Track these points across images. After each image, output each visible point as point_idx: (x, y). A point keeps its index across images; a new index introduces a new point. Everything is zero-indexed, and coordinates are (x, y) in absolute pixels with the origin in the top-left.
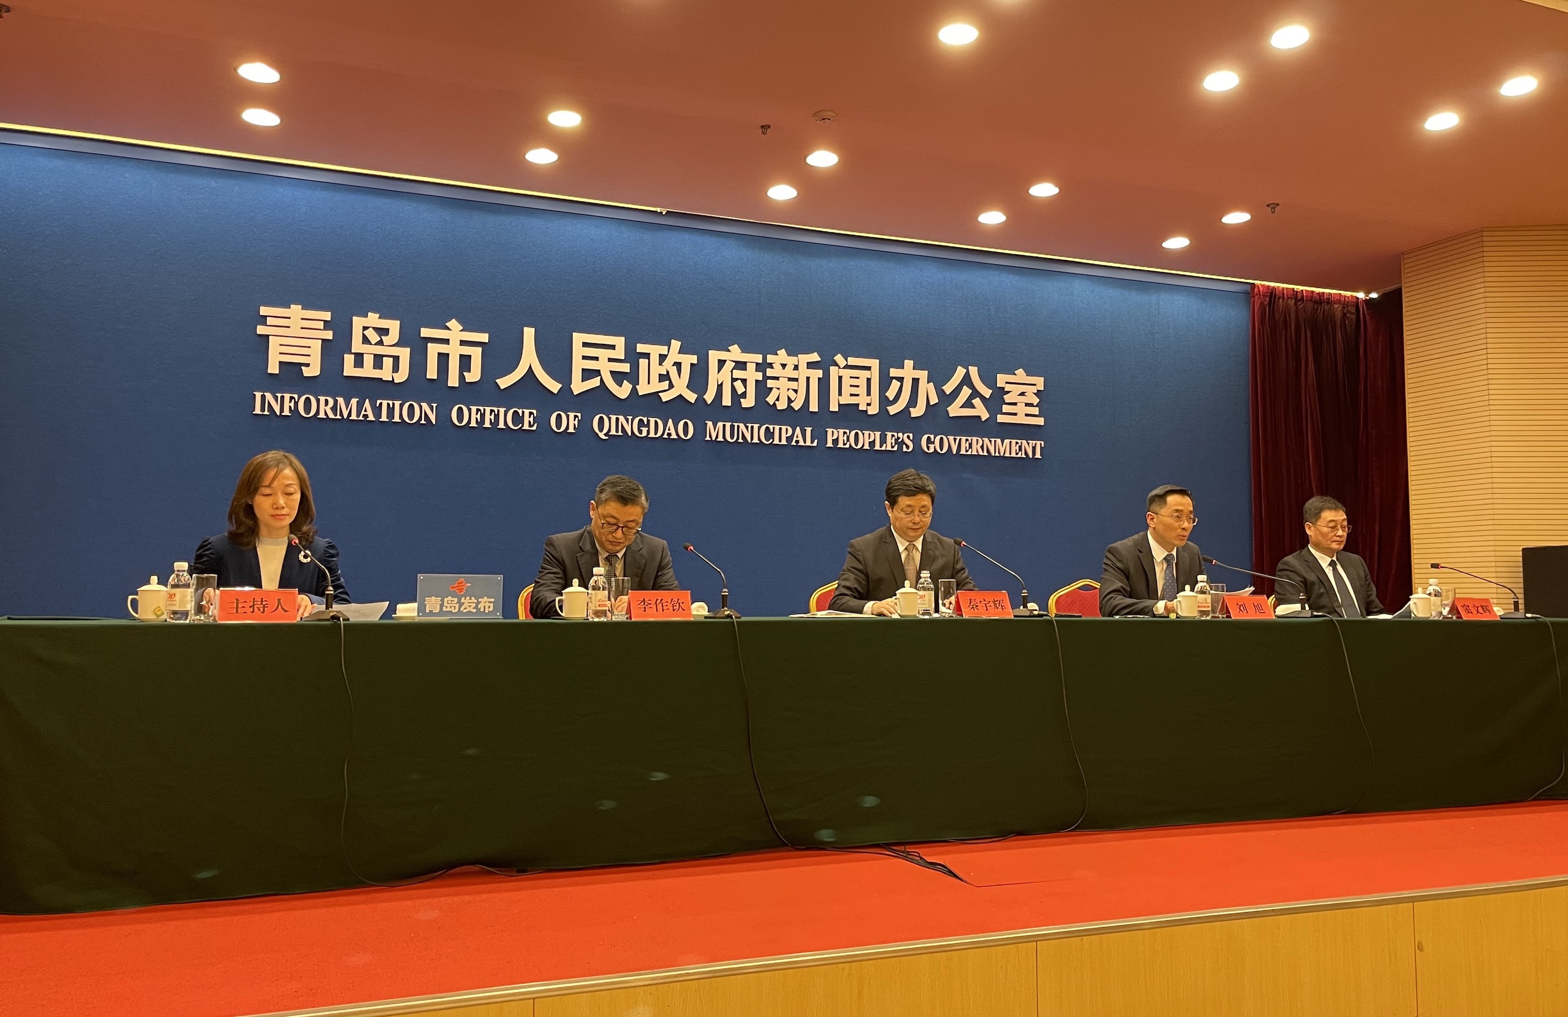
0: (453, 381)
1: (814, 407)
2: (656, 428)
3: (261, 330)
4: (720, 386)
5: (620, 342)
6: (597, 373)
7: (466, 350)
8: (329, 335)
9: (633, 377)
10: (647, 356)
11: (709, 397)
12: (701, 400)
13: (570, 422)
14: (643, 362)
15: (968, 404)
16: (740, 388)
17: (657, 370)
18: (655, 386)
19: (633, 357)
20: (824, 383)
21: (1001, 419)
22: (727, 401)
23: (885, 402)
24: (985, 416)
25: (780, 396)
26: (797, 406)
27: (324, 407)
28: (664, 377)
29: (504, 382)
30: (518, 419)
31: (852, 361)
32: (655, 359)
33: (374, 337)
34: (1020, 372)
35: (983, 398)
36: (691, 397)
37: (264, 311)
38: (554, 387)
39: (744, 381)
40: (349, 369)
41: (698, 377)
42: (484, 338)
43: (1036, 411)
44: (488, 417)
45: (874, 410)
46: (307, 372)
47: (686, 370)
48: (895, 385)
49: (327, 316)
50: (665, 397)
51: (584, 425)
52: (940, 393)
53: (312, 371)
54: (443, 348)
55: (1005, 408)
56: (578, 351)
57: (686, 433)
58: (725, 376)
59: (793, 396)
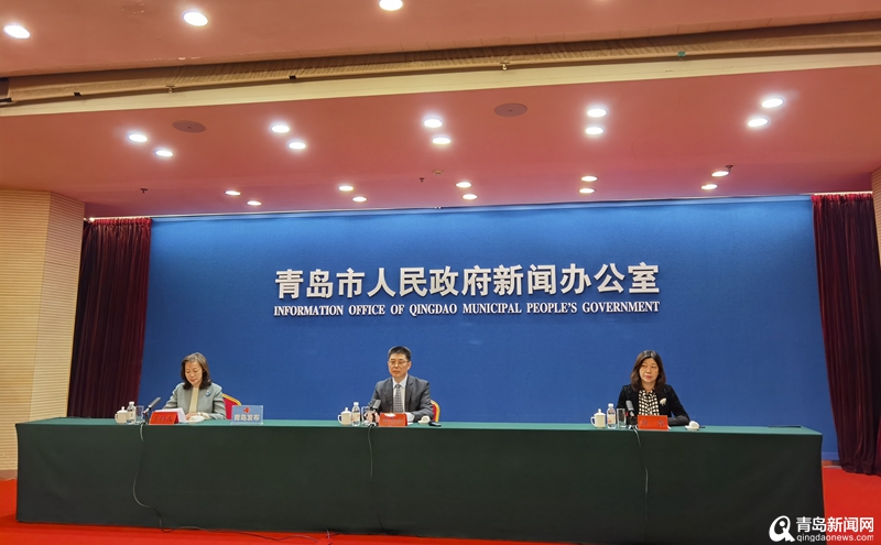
0: (350, 295)
1: (519, 293)
2: (439, 309)
3: (277, 281)
4: (469, 286)
5: (421, 270)
6: (411, 285)
7: (355, 281)
8: (302, 280)
9: (428, 286)
10: (434, 275)
11: (464, 292)
12: (460, 293)
13: (399, 309)
14: (433, 278)
15: (610, 284)
16: (480, 286)
17: (439, 281)
18: (439, 289)
19: (428, 276)
20: (524, 280)
21: (631, 291)
22: (473, 293)
23: (559, 287)
24: (621, 289)
25: (500, 289)
26: (510, 293)
27: (299, 310)
28: (442, 284)
29: (371, 294)
30: (377, 310)
31: (540, 267)
32: (438, 276)
33: (318, 279)
34: (643, 264)
35: (619, 280)
36: (455, 293)
37: (278, 273)
38: (392, 293)
39: (482, 283)
40: (309, 294)
41: (459, 282)
42: (362, 275)
43: (654, 284)
44: (364, 310)
45: (553, 291)
46: (293, 297)
47: (453, 280)
48: (566, 277)
49: (301, 272)
50: (443, 294)
51: (406, 310)
52: (592, 279)
53: (295, 296)
54: (345, 281)
55: (634, 285)
56: (403, 276)
57: (453, 310)
58: (472, 281)
59: (507, 287)
